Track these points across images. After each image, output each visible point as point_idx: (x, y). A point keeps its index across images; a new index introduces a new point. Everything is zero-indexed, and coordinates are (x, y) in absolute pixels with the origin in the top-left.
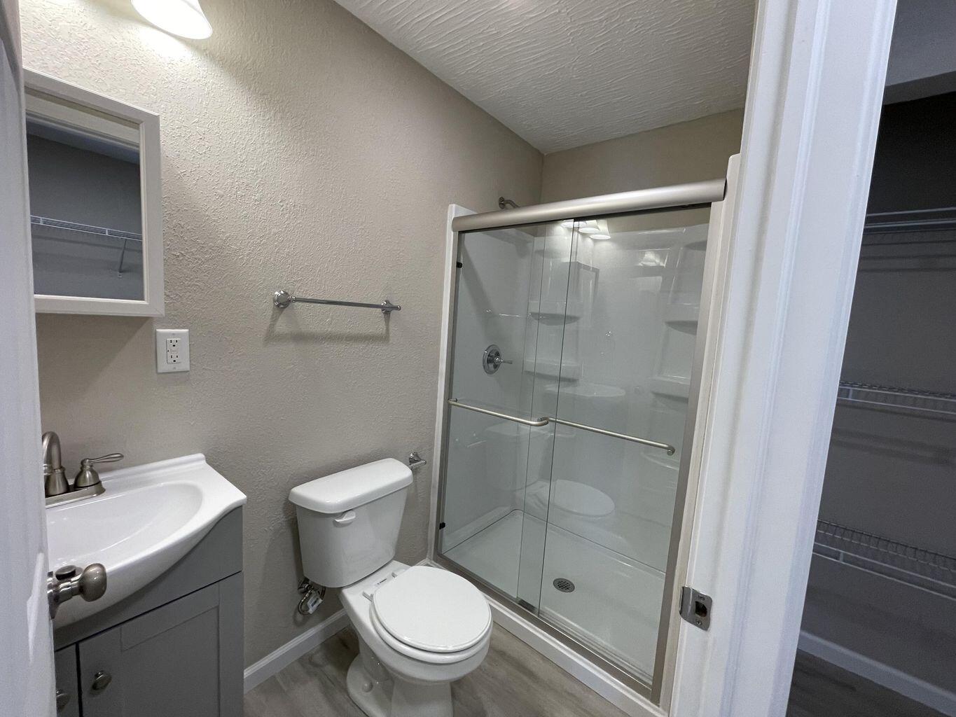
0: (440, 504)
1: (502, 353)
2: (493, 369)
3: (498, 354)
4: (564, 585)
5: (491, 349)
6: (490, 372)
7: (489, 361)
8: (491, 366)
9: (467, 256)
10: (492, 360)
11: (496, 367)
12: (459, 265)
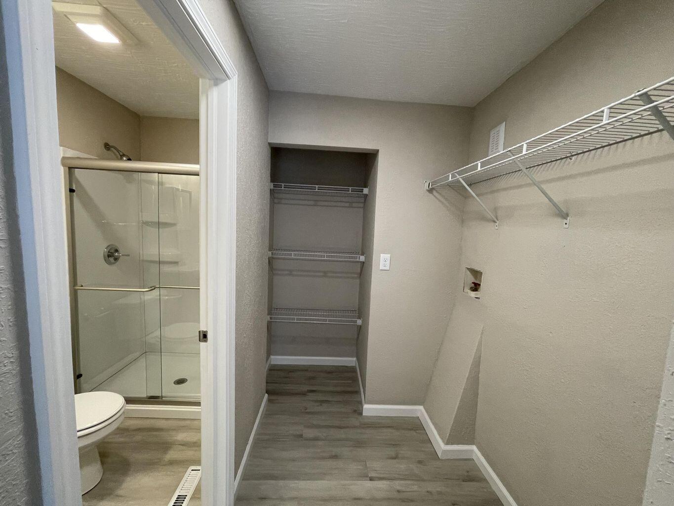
0: (75, 362)
1: (120, 250)
2: (113, 261)
3: (117, 251)
4: (180, 382)
5: (109, 248)
6: (110, 263)
7: (109, 256)
8: (112, 259)
9: (78, 182)
10: (112, 255)
11: (116, 259)
12: (72, 191)
